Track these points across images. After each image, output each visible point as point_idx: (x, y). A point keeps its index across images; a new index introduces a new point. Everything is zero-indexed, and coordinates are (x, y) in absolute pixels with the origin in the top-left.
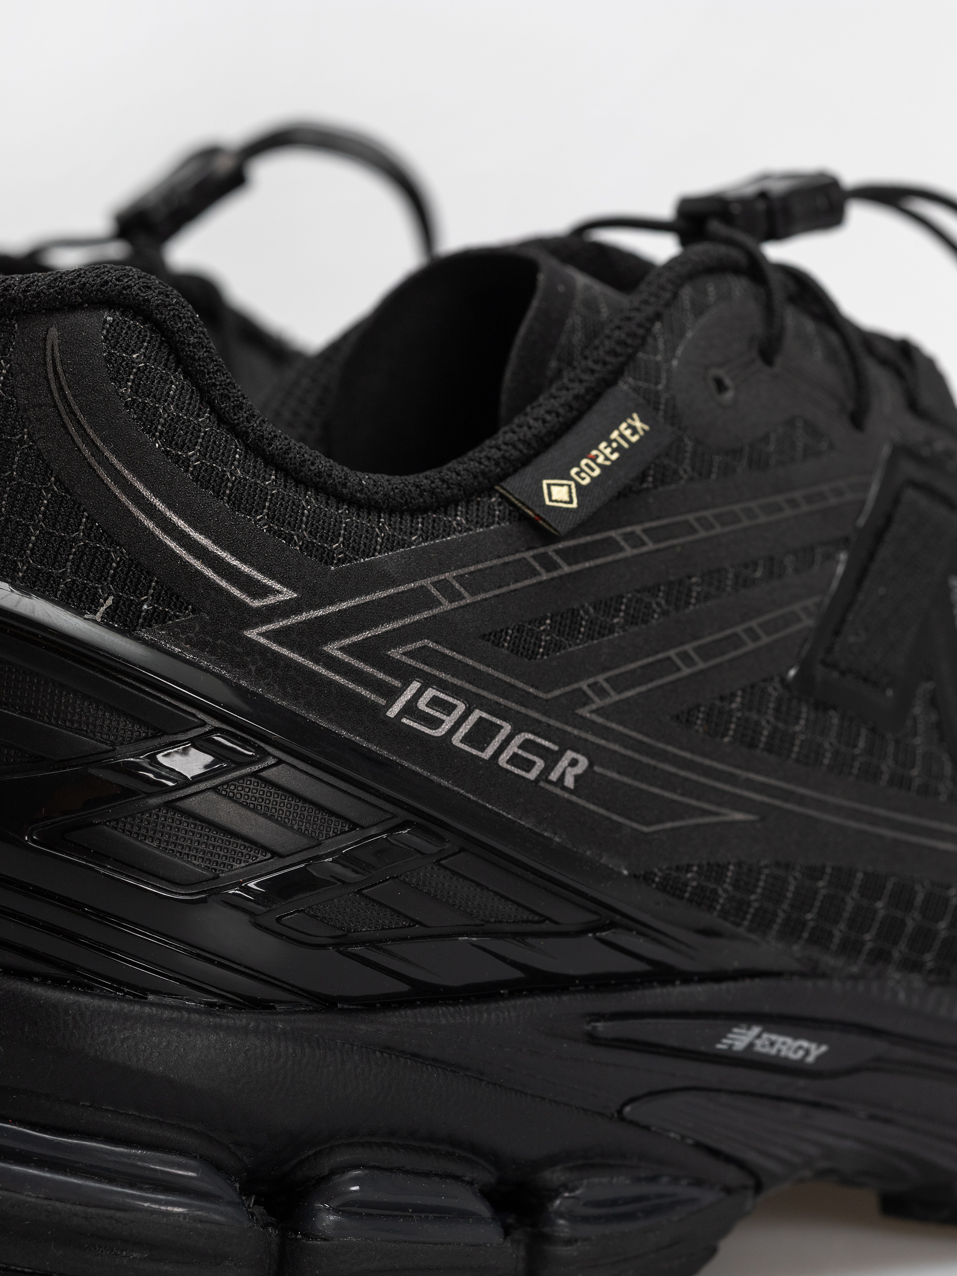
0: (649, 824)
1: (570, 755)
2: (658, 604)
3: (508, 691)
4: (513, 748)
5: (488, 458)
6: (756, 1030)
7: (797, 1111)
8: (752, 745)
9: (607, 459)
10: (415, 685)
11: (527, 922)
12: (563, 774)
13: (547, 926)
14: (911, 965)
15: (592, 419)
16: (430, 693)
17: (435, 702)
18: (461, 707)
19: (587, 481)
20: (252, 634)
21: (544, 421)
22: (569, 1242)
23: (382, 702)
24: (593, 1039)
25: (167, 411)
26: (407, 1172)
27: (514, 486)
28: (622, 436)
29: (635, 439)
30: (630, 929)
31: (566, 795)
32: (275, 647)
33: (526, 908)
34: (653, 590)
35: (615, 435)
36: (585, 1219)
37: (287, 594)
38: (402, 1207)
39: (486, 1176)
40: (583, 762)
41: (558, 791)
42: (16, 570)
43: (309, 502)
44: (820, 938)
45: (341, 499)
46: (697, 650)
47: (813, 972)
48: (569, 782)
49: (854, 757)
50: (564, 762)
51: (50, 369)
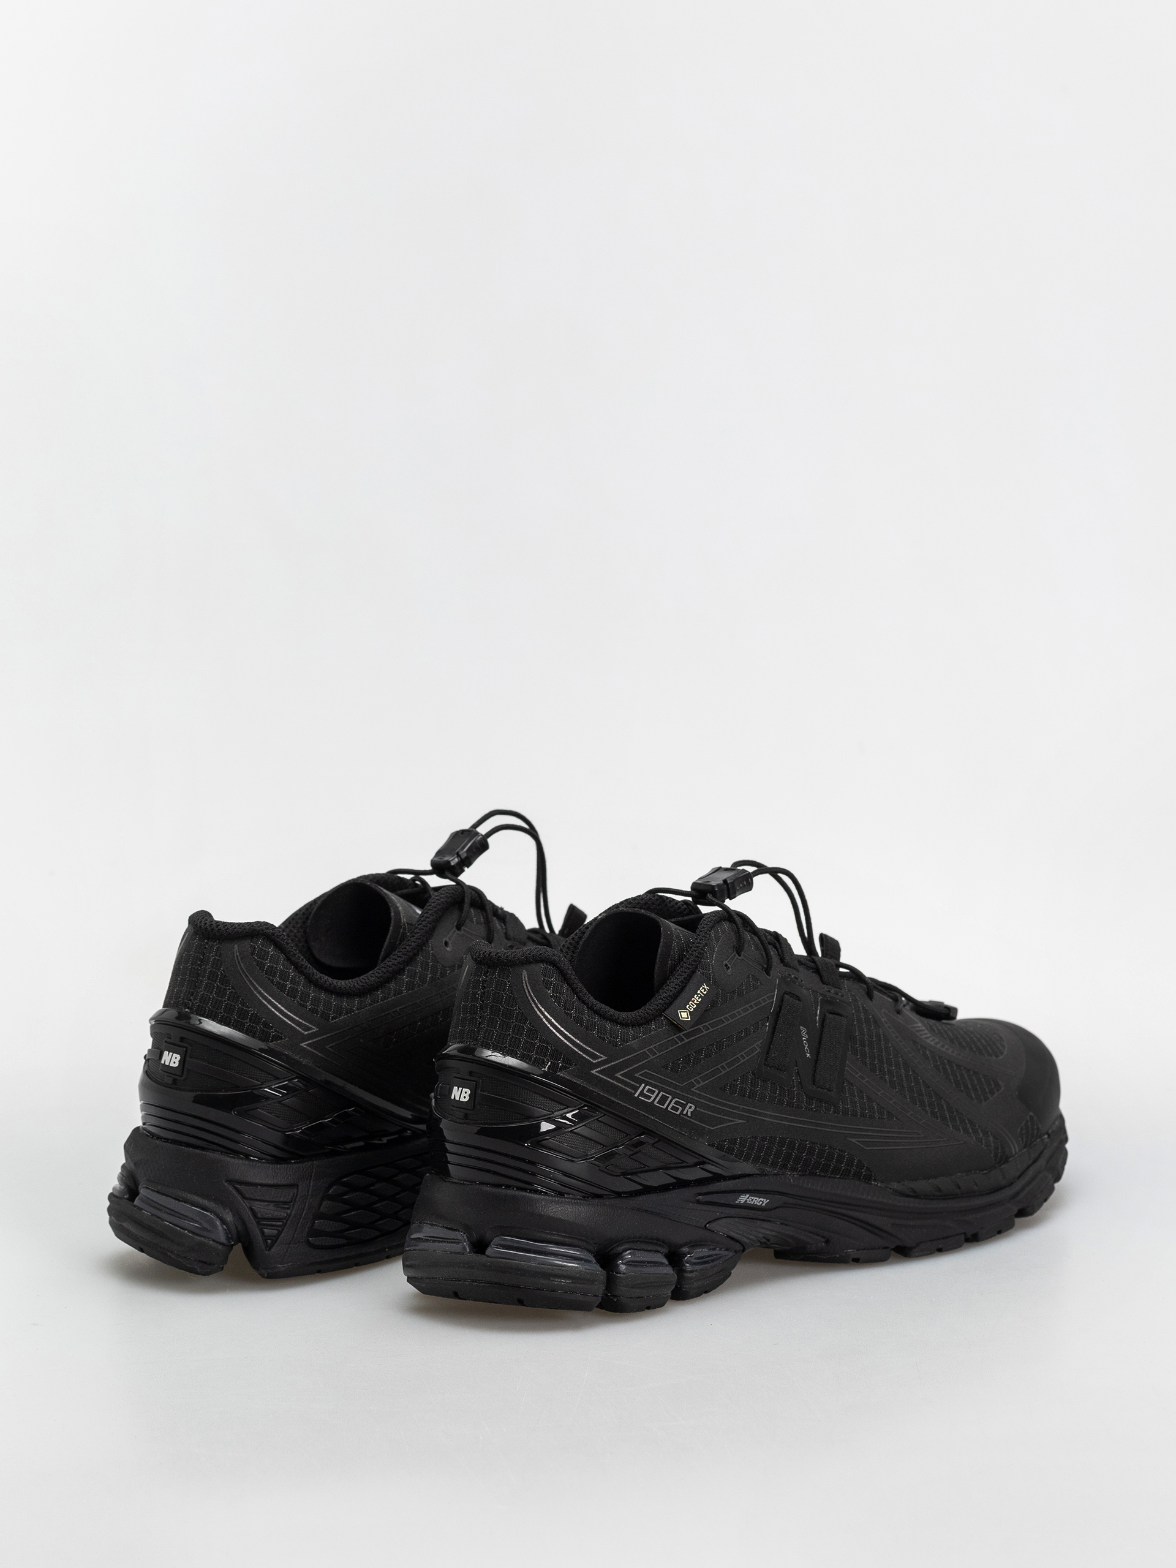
0: (713, 1127)
1: (689, 1105)
2: (714, 1050)
3: (670, 1085)
4: (672, 1104)
5: (660, 1004)
6: (748, 1196)
7: (759, 1222)
8: (744, 1096)
9: (697, 1001)
10: (643, 1085)
11: (679, 1163)
12: (687, 1112)
13: (684, 1164)
14: (794, 1169)
15: (690, 986)
16: (648, 1087)
17: (649, 1090)
18: (657, 1091)
19: (692, 1010)
20: (593, 1072)
21: (675, 988)
22: (691, 1272)
23: (633, 1092)
24: (698, 1202)
25: (563, 997)
26: (645, 1250)
27: (668, 1012)
28: (701, 992)
29: (705, 993)
30: (709, 1164)
31: (689, 1119)
32: (601, 1076)
33: (678, 1158)
34: (712, 1045)
35: (699, 992)
36: (695, 1264)
37: (604, 1058)
38: (643, 1262)
39: (665, 1250)
40: (693, 1107)
41: (686, 1117)
42: (517, 1054)
43: (608, 1025)
44: (765, 1162)
45: (617, 1023)
46: (726, 1064)
47: (763, 1174)
48: (689, 1114)
49: (776, 1097)
50: (688, 1107)
51: (524, 985)
